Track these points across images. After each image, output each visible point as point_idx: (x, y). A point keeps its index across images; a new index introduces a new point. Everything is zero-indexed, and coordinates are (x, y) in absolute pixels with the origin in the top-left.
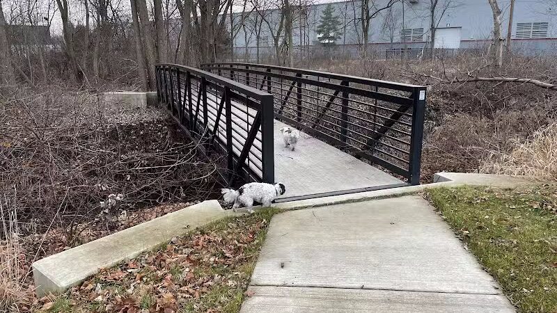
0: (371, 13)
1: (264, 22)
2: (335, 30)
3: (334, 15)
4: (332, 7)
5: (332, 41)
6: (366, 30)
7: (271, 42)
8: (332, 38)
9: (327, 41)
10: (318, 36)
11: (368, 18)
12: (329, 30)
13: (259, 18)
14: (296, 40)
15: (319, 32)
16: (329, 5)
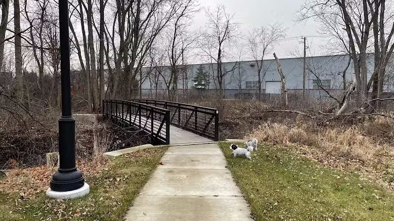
0: (223, 73)
1: (160, 76)
2: (205, 80)
3: (204, 71)
4: (203, 66)
5: (203, 87)
6: (220, 83)
7: (164, 87)
8: (204, 85)
9: (200, 87)
10: (195, 83)
11: (221, 77)
12: (201, 80)
13: (158, 73)
14: (180, 86)
15: (195, 81)
16: (201, 65)
